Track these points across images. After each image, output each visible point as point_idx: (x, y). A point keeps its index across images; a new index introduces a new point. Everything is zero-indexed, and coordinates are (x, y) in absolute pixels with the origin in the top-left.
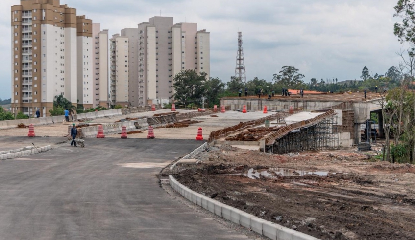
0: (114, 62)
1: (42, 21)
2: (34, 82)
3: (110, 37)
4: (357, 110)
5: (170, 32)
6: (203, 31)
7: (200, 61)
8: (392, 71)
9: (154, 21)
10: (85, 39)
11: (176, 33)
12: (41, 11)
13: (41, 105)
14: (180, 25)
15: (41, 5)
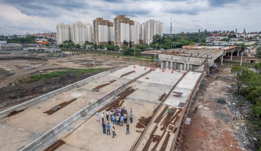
0: (141, 30)
1: (120, 22)
2: (119, 37)
3: (140, 24)
4: (209, 62)
5: (154, 23)
6: (162, 23)
7: (161, 30)
8: (205, 31)
9: (150, 21)
10: (132, 26)
11: (155, 23)
12: (120, 19)
13: (120, 43)
14: (156, 22)
15: (120, 18)
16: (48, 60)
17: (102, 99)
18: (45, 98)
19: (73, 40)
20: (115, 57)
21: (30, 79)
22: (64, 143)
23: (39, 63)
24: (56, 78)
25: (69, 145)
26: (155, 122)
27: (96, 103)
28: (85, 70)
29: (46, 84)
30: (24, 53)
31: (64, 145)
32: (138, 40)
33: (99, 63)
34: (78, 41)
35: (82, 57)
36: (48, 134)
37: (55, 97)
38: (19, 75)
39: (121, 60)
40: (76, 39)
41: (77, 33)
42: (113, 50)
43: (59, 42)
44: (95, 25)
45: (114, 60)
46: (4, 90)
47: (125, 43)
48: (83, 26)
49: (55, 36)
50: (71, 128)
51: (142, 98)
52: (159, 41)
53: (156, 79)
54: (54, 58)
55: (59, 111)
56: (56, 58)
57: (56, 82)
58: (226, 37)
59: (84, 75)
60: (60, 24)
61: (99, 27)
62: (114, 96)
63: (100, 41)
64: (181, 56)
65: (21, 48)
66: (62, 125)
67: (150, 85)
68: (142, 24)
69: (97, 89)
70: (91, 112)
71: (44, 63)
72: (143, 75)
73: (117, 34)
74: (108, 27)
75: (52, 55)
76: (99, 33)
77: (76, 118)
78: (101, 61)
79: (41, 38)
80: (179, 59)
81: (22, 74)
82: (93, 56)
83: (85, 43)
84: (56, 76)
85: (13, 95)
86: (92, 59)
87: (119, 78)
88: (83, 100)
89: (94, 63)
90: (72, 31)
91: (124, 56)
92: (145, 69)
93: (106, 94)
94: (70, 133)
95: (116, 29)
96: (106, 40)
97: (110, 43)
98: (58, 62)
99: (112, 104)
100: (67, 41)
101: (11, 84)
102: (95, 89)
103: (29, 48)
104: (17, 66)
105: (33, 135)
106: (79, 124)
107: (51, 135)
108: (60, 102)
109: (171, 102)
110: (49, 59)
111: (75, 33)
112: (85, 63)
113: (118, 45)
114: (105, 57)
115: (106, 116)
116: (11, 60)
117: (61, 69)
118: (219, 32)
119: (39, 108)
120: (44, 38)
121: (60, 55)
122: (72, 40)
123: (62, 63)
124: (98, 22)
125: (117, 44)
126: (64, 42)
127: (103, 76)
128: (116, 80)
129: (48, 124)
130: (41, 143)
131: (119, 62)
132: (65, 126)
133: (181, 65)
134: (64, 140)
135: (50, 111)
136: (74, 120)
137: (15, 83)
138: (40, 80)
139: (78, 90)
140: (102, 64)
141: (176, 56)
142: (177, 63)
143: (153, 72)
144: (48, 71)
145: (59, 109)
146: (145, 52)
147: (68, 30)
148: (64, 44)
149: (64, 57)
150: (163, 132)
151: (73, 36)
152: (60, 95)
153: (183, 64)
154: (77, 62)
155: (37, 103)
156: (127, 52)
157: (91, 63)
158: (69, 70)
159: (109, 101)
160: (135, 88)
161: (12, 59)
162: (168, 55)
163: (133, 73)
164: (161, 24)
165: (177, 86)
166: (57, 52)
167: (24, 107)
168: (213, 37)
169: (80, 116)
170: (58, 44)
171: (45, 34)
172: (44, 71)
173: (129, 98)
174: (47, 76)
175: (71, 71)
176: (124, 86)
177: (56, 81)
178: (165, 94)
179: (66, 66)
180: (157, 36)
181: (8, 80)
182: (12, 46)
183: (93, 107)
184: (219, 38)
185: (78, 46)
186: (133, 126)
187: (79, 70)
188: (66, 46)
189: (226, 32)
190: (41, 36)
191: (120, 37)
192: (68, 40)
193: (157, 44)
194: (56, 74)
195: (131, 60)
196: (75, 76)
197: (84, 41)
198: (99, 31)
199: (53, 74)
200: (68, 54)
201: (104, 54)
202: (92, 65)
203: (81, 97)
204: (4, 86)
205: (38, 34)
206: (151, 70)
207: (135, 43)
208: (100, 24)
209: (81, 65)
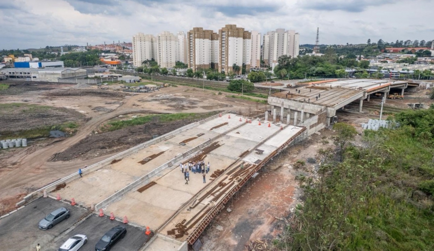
1: (228, 36)
3: (263, 35)
5: (284, 35)
8: (380, 41)
9: (278, 30)
10: (247, 40)
11: (286, 35)
12: (228, 32)
13: (228, 67)
14: (287, 32)
15: (228, 30)
16: (126, 97)
17: (187, 153)
18: (137, 150)
19: (157, 60)
20: (215, 95)
21: (112, 126)
22: (156, 183)
23: (114, 103)
24: (140, 126)
25: (159, 185)
26: (227, 174)
27: (181, 156)
28: (173, 116)
29: (130, 134)
30: (91, 82)
31: (156, 185)
32: (257, 60)
33: (193, 104)
34: (164, 61)
35: (170, 92)
36: (145, 177)
37: (145, 149)
38: (97, 120)
39: (222, 100)
40: (161, 59)
41: (163, 49)
42: (216, 79)
43: (136, 62)
44: (191, 38)
45: (213, 100)
46: (90, 138)
47: (235, 68)
48: (172, 38)
49: (128, 49)
50: (160, 175)
51: (224, 154)
52: (287, 66)
53: (247, 134)
54: (133, 93)
55: (150, 162)
56: (135, 93)
57: (141, 132)
58: (411, 55)
59: (172, 122)
60: (138, 35)
61: (196, 43)
62: (199, 151)
63: (197, 63)
64: (296, 101)
65: (86, 74)
66: (154, 172)
67: (239, 140)
68: (265, 35)
69: (184, 143)
70: (177, 164)
71: (121, 102)
72: (235, 129)
73: (223, 53)
74: (210, 41)
75: (129, 88)
76: (196, 51)
77: (164, 168)
78: (195, 101)
79: (108, 52)
80: (293, 105)
81: (100, 119)
82: (185, 91)
83: (175, 65)
84: (140, 123)
85: (101, 145)
86: (184, 97)
87: (208, 132)
88: (170, 153)
89: (184, 103)
90: (156, 45)
91: (229, 92)
92: (241, 121)
93: (191, 148)
94: (160, 178)
95: (222, 46)
96: (207, 62)
97: (213, 65)
98: (139, 101)
99: (195, 158)
100: (148, 61)
101: (93, 132)
102: (182, 142)
103: (96, 74)
104: (90, 106)
105: (133, 177)
106: (167, 172)
107: (147, 178)
108: (150, 154)
109: (250, 159)
110: (127, 95)
111: (161, 48)
112: (174, 103)
113: (224, 70)
114: (202, 92)
115: (188, 167)
116: (79, 97)
117: (143, 113)
118: (406, 43)
119: (133, 159)
120: (112, 53)
121: (141, 89)
122: (155, 59)
123: (144, 103)
124: (195, 34)
125: (222, 68)
126: (143, 63)
127: (192, 128)
128: (204, 134)
129: (142, 171)
130: (140, 182)
131: (220, 102)
132: (156, 173)
133: (296, 113)
134: (156, 182)
135: (143, 161)
136: (163, 169)
137: (98, 131)
138: (123, 128)
139: (166, 144)
140: (196, 105)
141: (290, 101)
142: (291, 110)
143: (248, 124)
144: (129, 115)
145: (149, 160)
146: (263, 85)
147: (150, 43)
148: (144, 65)
149: (145, 92)
150: (230, 181)
151: (158, 55)
152: (149, 147)
153: (299, 112)
154: (164, 101)
155: (131, 154)
156: (233, 86)
157: (182, 104)
158: (155, 115)
159: (193, 155)
160: (220, 143)
161: (80, 95)
162: (280, 99)
163: (226, 126)
164: (296, 35)
165: (266, 143)
166: (134, 81)
167: (121, 158)
168: (388, 54)
169: (167, 166)
170: (134, 65)
171: (113, 46)
172: (124, 116)
173: (213, 154)
174: (130, 123)
175: (156, 116)
176: (210, 140)
177: (140, 130)
178: (248, 151)
179: (150, 108)
180: (285, 59)
181: (89, 127)
182: (74, 72)
183: (178, 160)
184: (398, 57)
185: (165, 72)
186: (208, 176)
187: (166, 116)
188: (147, 71)
189: (419, 42)
190: (108, 49)
191: (227, 59)
192: (150, 59)
193: (284, 71)
194: (139, 120)
195: (236, 100)
196: (161, 124)
197: (174, 61)
198: (196, 48)
199: (136, 120)
200: (151, 88)
201: (201, 88)
202: (183, 108)
203: (168, 151)
204: (88, 134)
205: (102, 46)
206: (247, 122)
207: (254, 65)
208: (197, 38)
209: (169, 108)
